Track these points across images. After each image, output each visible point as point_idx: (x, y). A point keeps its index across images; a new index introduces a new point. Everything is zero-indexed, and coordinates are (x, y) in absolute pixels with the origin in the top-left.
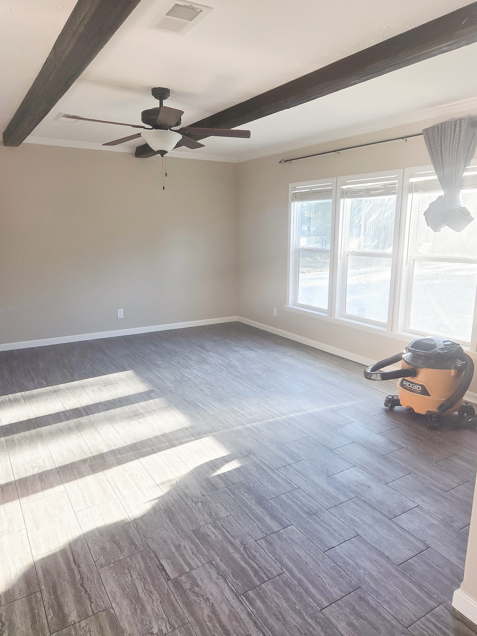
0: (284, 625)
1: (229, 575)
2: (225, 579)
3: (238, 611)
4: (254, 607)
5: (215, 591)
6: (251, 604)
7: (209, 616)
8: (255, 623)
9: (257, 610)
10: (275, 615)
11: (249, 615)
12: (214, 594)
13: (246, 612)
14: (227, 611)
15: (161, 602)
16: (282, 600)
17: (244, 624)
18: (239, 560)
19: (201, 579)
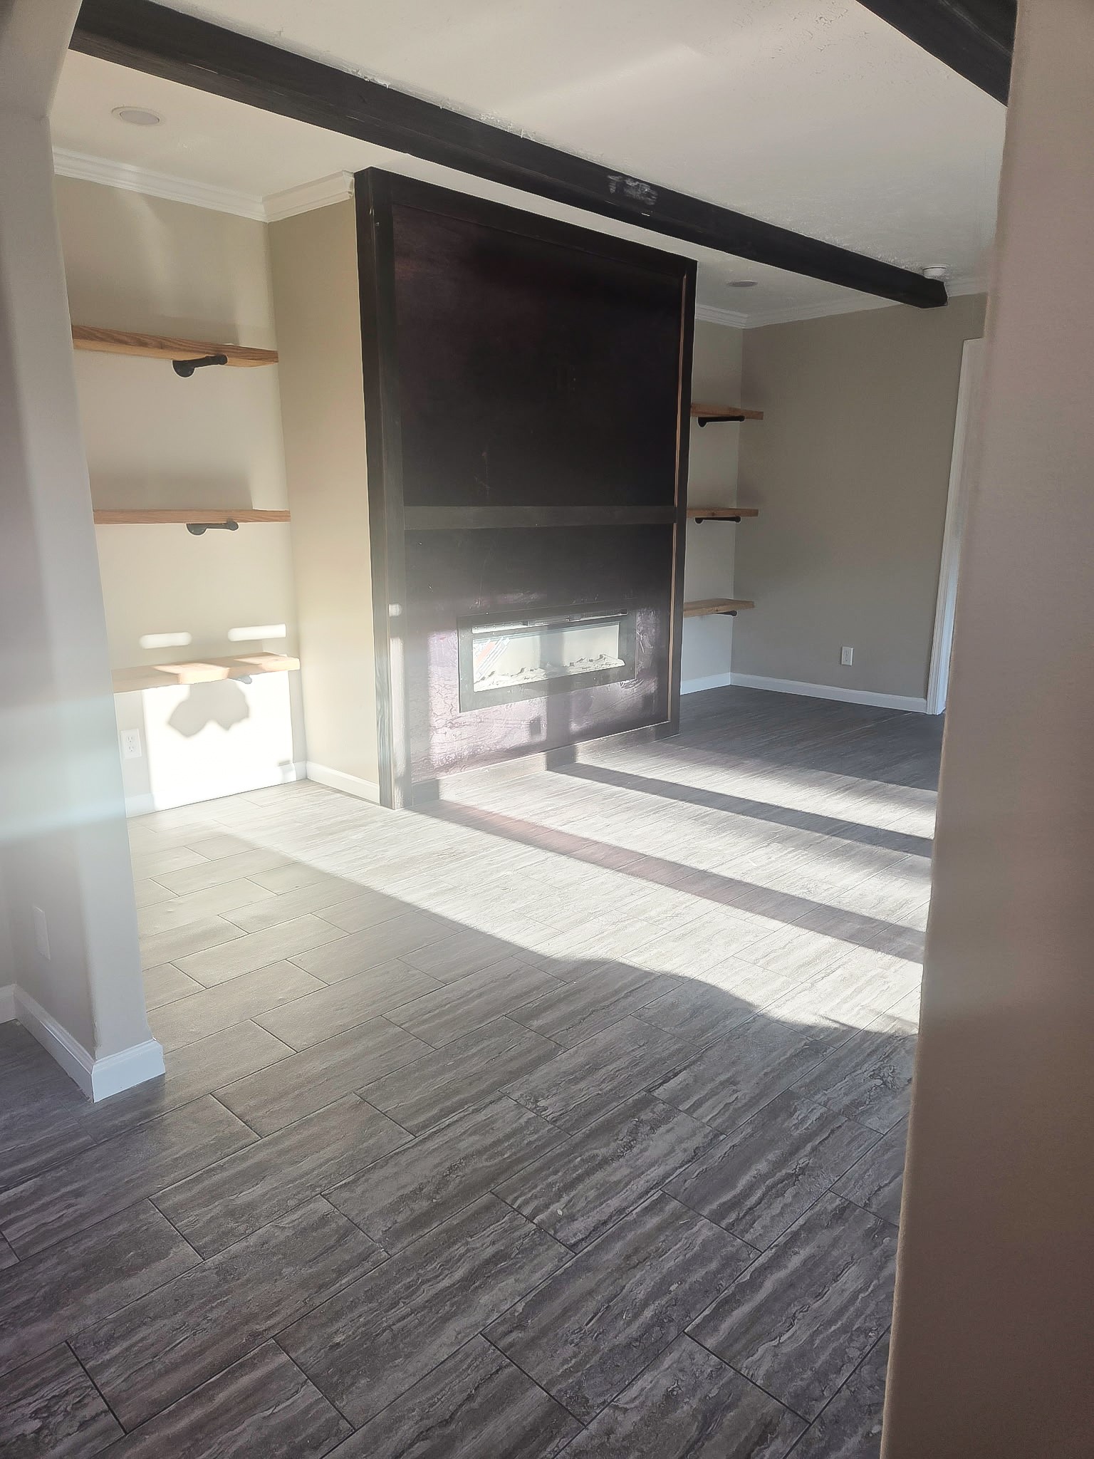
0: (619, 1269)
1: (702, 1164)
2: (690, 1161)
3: (622, 1193)
4: (640, 1215)
5: (652, 1153)
6: (647, 1210)
7: (595, 1156)
8: (605, 1223)
9: (635, 1221)
10: (636, 1251)
11: (620, 1211)
12: (646, 1154)
13: (625, 1204)
14: (614, 1178)
15: (599, 1094)
16: (681, 1258)
17: (595, 1207)
18: (753, 1172)
19: (673, 1128)
